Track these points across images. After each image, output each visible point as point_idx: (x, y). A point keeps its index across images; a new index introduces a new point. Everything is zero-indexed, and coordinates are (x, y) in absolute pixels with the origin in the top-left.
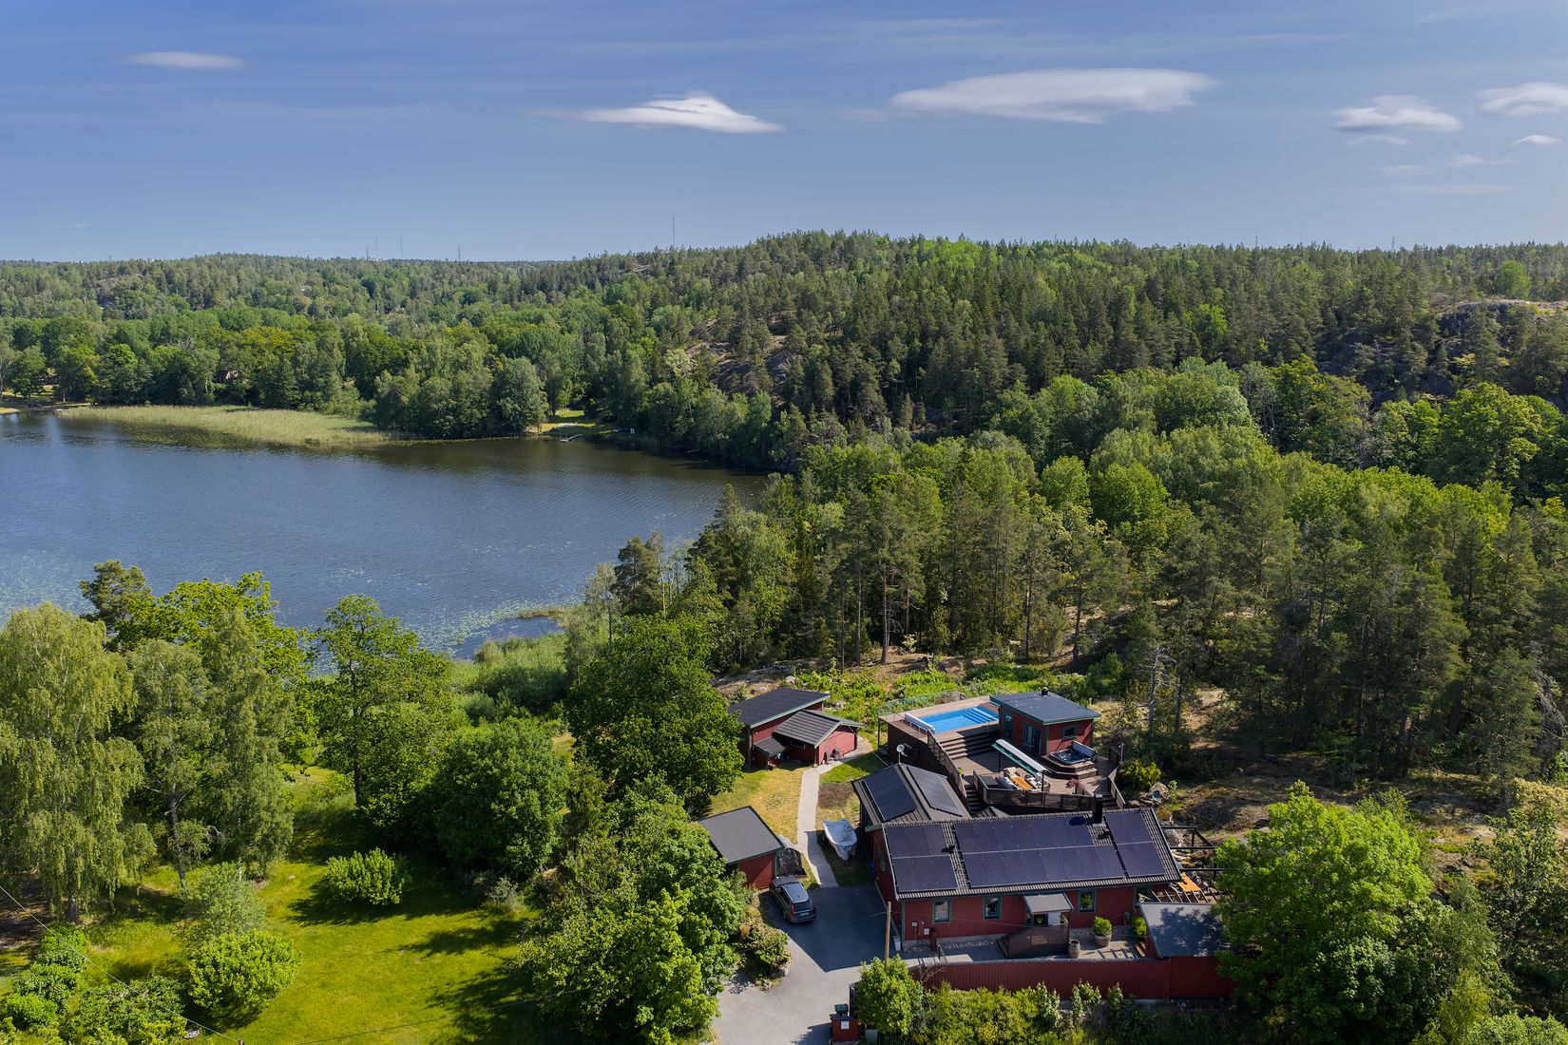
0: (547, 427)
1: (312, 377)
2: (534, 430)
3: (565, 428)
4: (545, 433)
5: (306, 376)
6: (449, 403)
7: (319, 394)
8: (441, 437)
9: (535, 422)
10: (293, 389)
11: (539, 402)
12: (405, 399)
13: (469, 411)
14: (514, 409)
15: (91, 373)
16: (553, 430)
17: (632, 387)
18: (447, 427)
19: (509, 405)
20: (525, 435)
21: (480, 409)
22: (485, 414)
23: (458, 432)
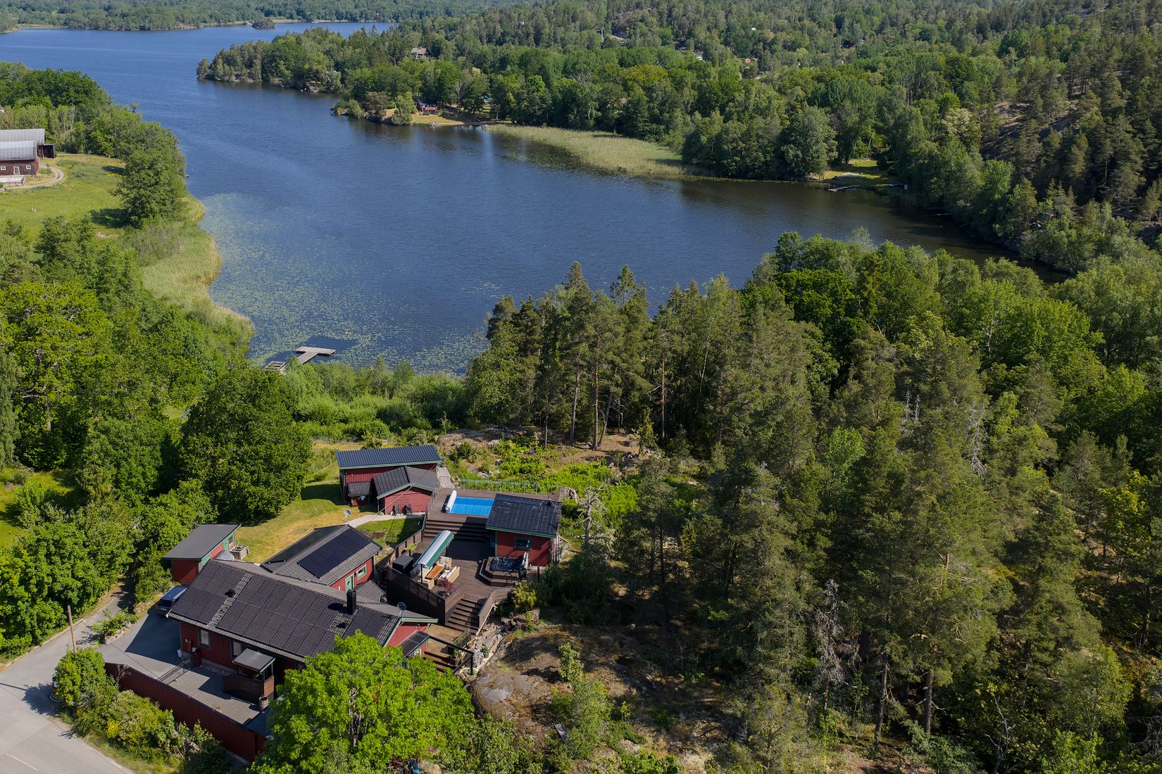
0: (829, 174)
1: (662, 112)
2: (817, 177)
3: (847, 177)
4: (825, 181)
5: (657, 111)
6: (738, 145)
7: (662, 127)
8: (725, 175)
9: (816, 170)
10: (645, 121)
11: (823, 150)
12: (704, 139)
13: (755, 154)
14: (797, 156)
15: (512, 97)
16: (835, 178)
17: (908, 144)
18: (733, 167)
19: (791, 152)
20: (806, 181)
21: (765, 153)
22: (768, 159)
23: (743, 172)
